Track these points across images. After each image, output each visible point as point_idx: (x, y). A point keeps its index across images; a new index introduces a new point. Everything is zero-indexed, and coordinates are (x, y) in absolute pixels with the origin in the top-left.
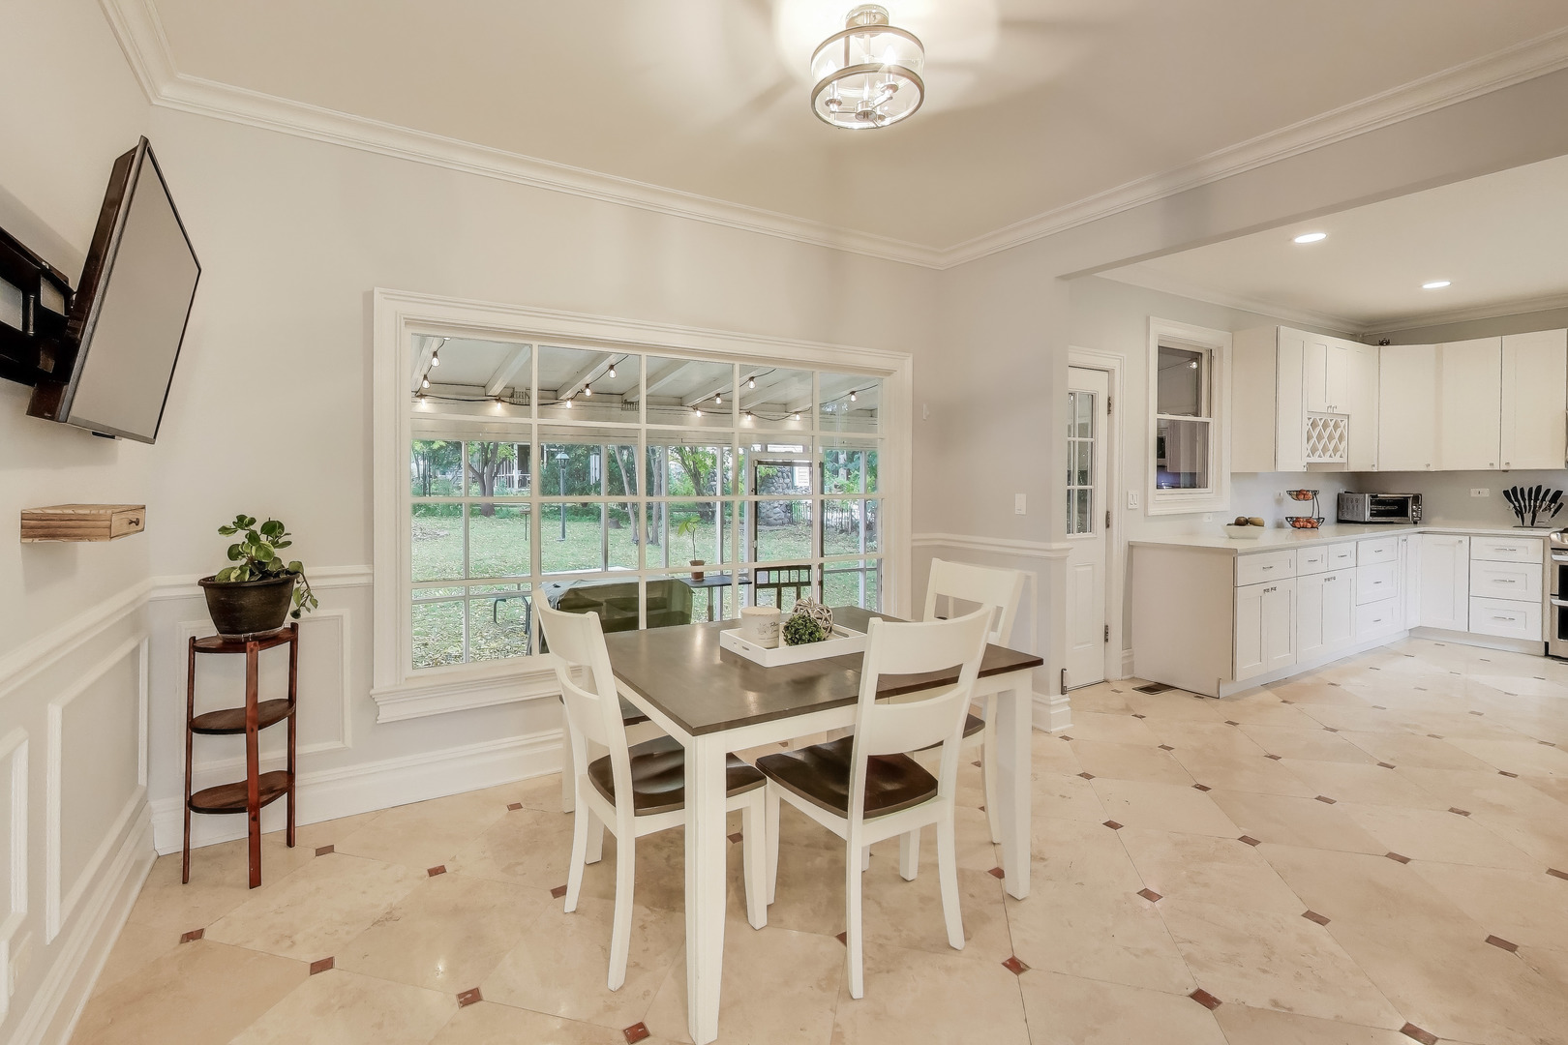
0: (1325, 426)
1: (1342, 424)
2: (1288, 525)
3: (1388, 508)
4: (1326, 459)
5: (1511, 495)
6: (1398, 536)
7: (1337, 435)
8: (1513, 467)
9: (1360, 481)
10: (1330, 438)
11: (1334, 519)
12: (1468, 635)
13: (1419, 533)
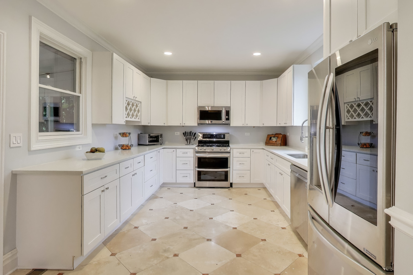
0: (133, 105)
1: (139, 105)
2: (119, 148)
3: (153, 139)
4: (133, 119)
5: (185, 134)
6: (157, 150)
7: (137, 110)
8: (186, 125)
9: (145, 129)
10: (135, 110)
11: (137, 144)
12: (176, 183)
13: (163, 148)
